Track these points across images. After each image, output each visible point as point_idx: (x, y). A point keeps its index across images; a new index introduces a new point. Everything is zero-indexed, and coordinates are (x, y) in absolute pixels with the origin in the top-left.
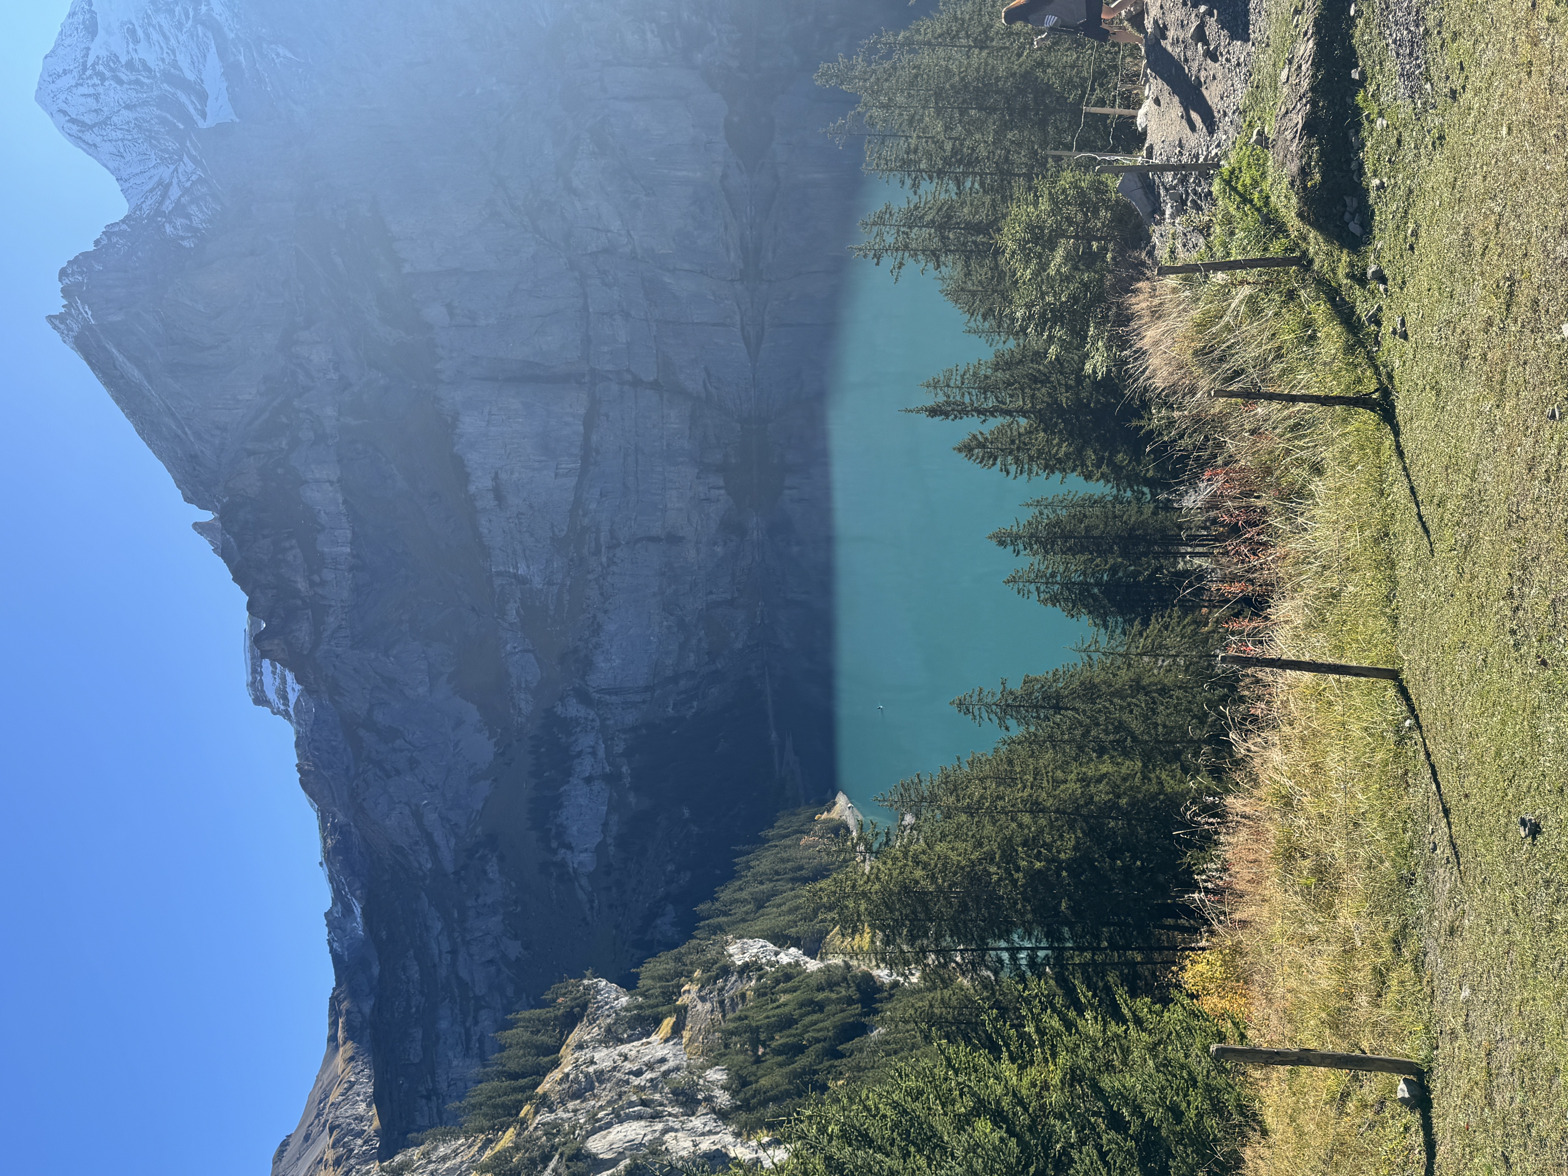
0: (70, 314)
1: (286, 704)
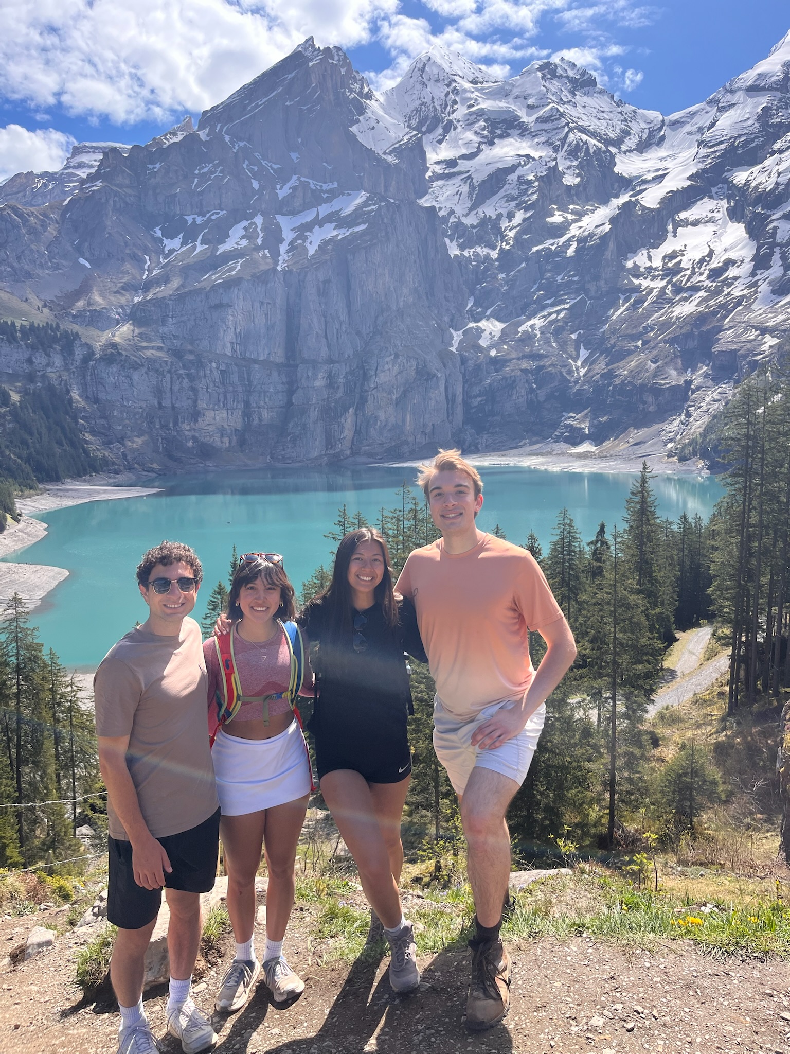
0: (315, 51)
1: (74, 167)
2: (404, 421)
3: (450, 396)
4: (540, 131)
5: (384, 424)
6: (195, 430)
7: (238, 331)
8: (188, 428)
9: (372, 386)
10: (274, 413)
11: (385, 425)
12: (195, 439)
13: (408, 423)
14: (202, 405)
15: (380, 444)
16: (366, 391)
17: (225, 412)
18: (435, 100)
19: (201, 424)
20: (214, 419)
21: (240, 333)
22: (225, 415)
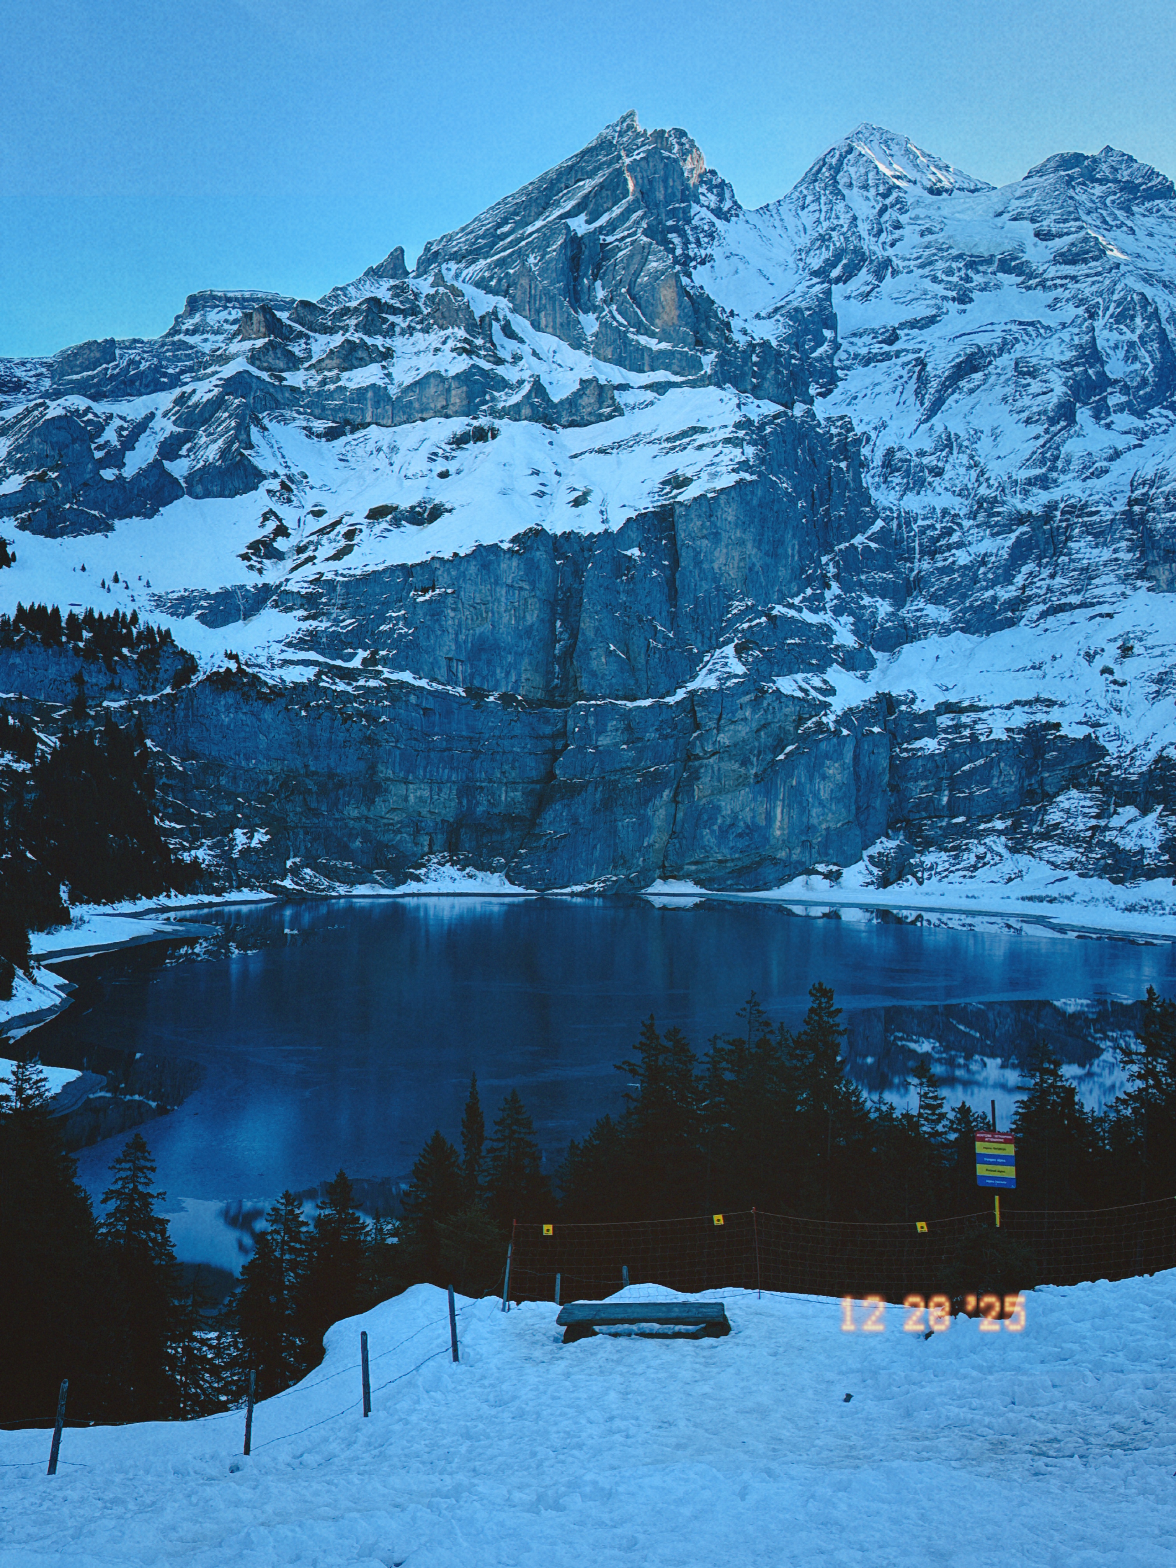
0: (637, 136)
2: (770, 817)
3: (863, 776)
4: (1061, 278)
5: (728, 821)
6: (367, 819)
7: (462, 637)
8: (355, 813)
9: (709, 748)
10: (518, 794)
11: (732, 825)
12: (366, 836)
13: (778, 824)
14: (385, 772)
15: (720, 861)
16: (697, 757)
17: (427, 787)
18: (859, 222)
19: (380, 807)
20: (406, 799)
21: (465, 642)
22: (426, 794)
